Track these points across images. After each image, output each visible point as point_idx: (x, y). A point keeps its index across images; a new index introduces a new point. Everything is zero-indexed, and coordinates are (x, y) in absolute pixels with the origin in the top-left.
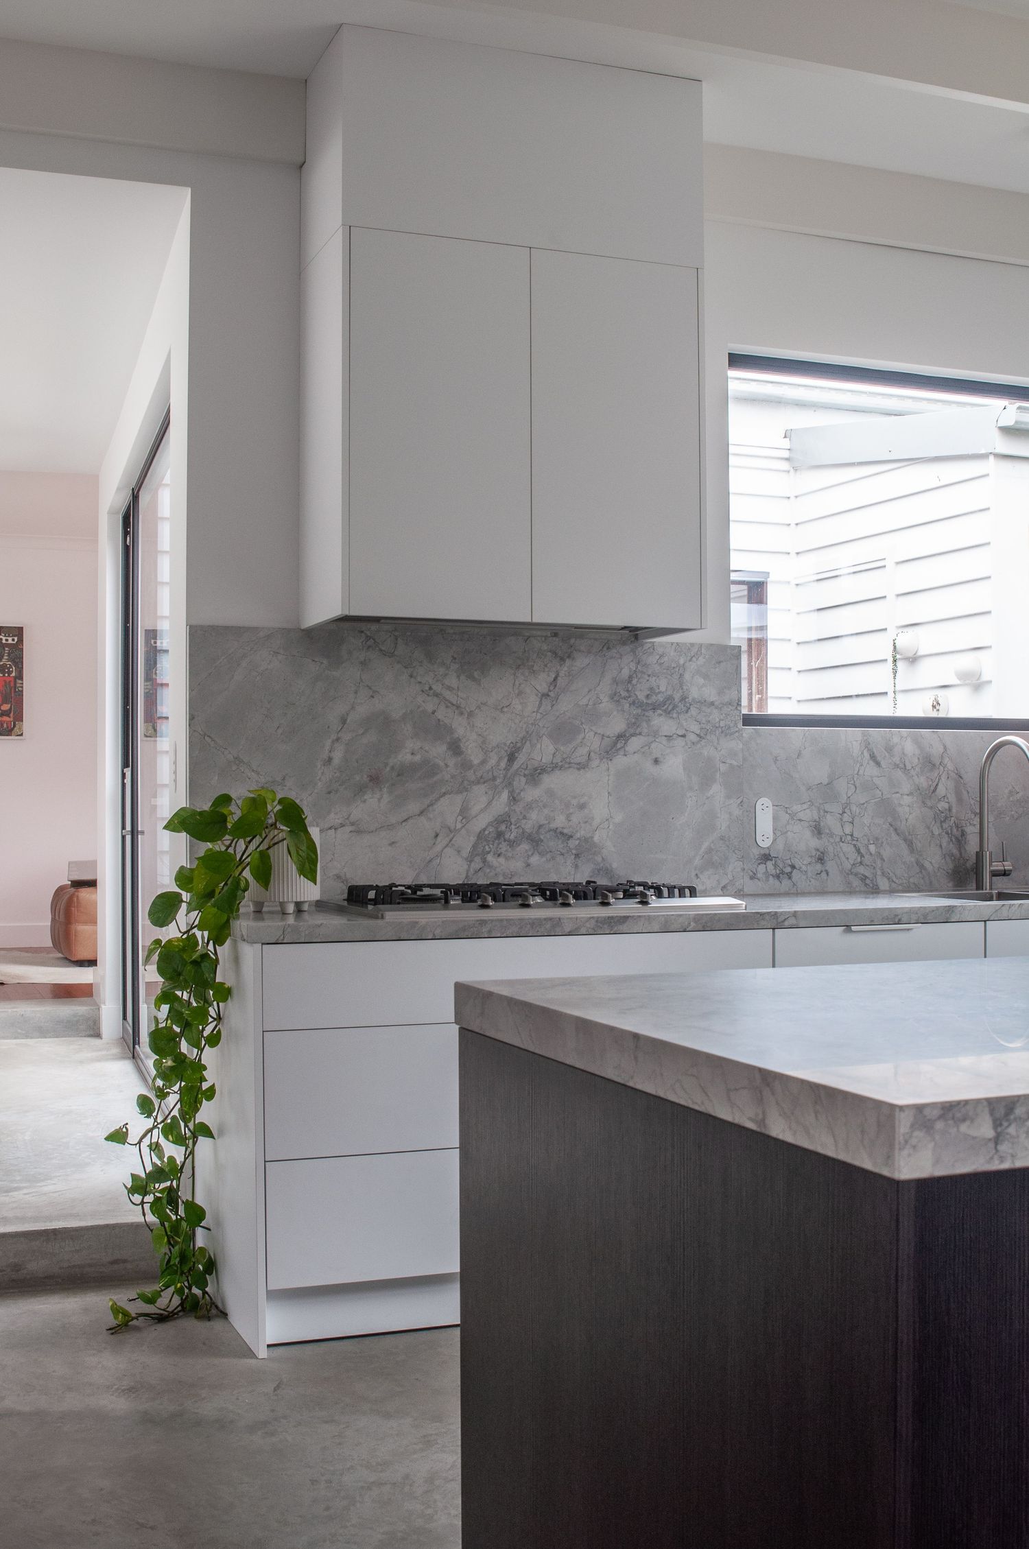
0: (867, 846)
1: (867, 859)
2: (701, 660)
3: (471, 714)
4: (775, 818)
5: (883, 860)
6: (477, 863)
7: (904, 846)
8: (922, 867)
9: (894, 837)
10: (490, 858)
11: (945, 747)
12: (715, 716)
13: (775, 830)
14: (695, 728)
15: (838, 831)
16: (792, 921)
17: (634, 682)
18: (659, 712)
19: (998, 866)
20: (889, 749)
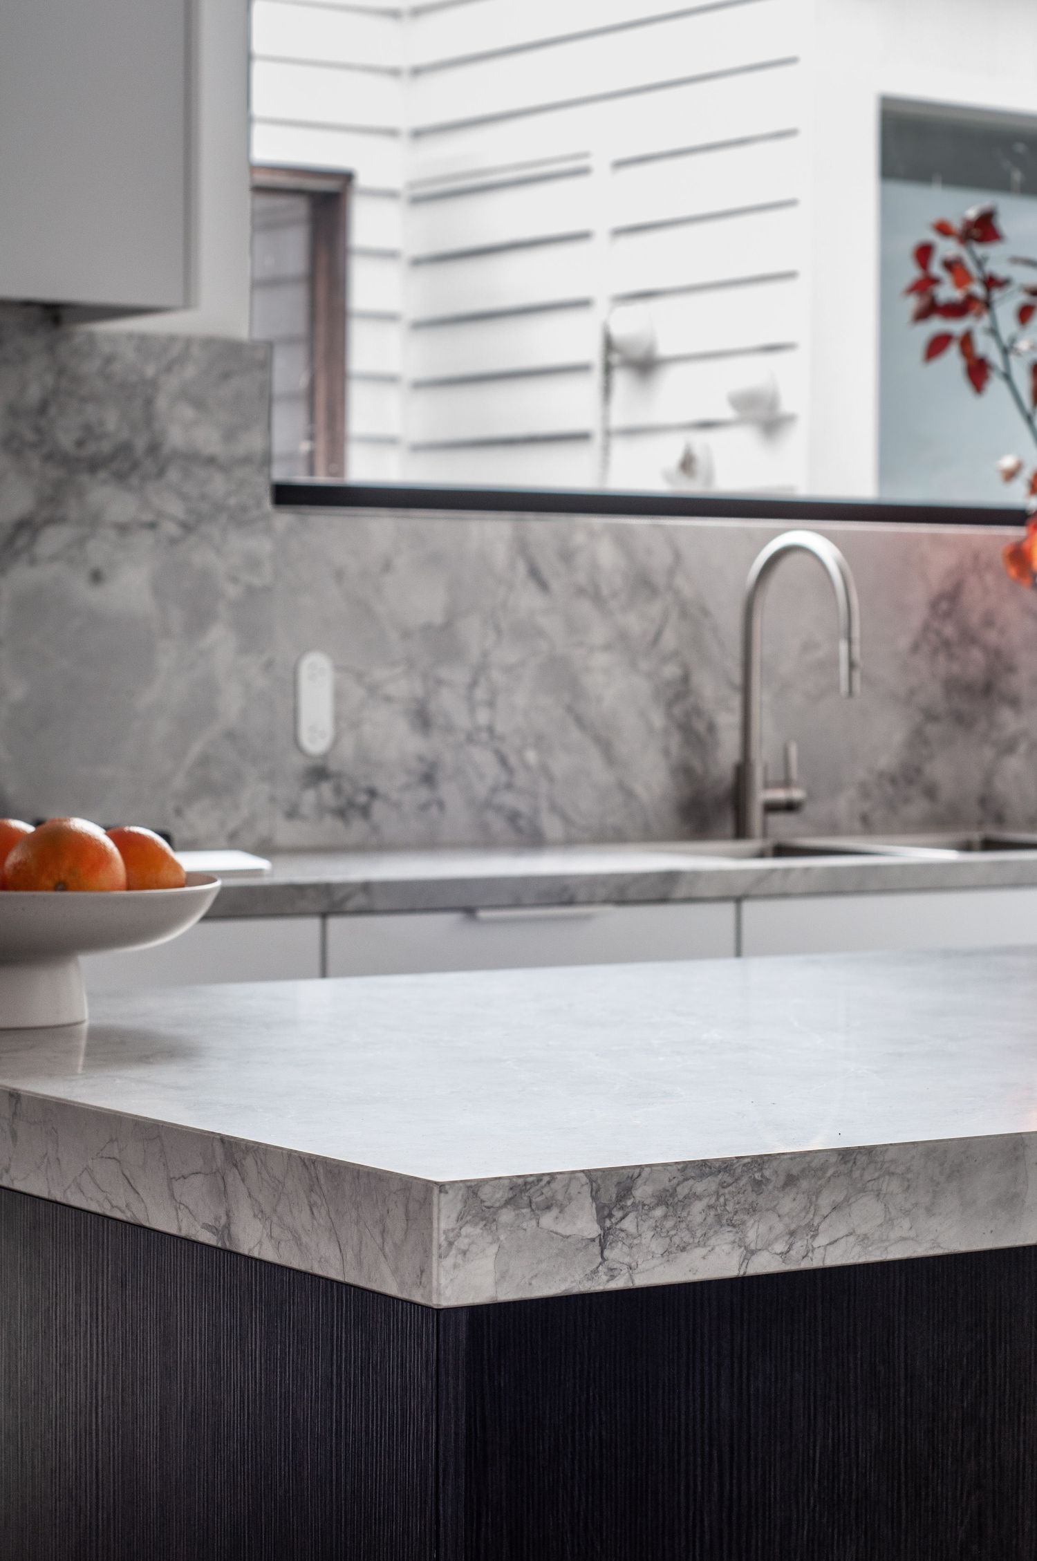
0: (520, 752)
1: (521, 779)
2: (190, 371)
4: (339, 696)
5: (551, 779)
7: (594, 751)
8: (629, 794)
9: (575, 734)
11: (678, 556)
12: (218, 484)
13: (338, 718)
14: (175, 508)
15: (462, 720)
16: (359, 900)
17: (53, 411)
18: (102, 475)
19: (780, 795)
20: (567, 556)
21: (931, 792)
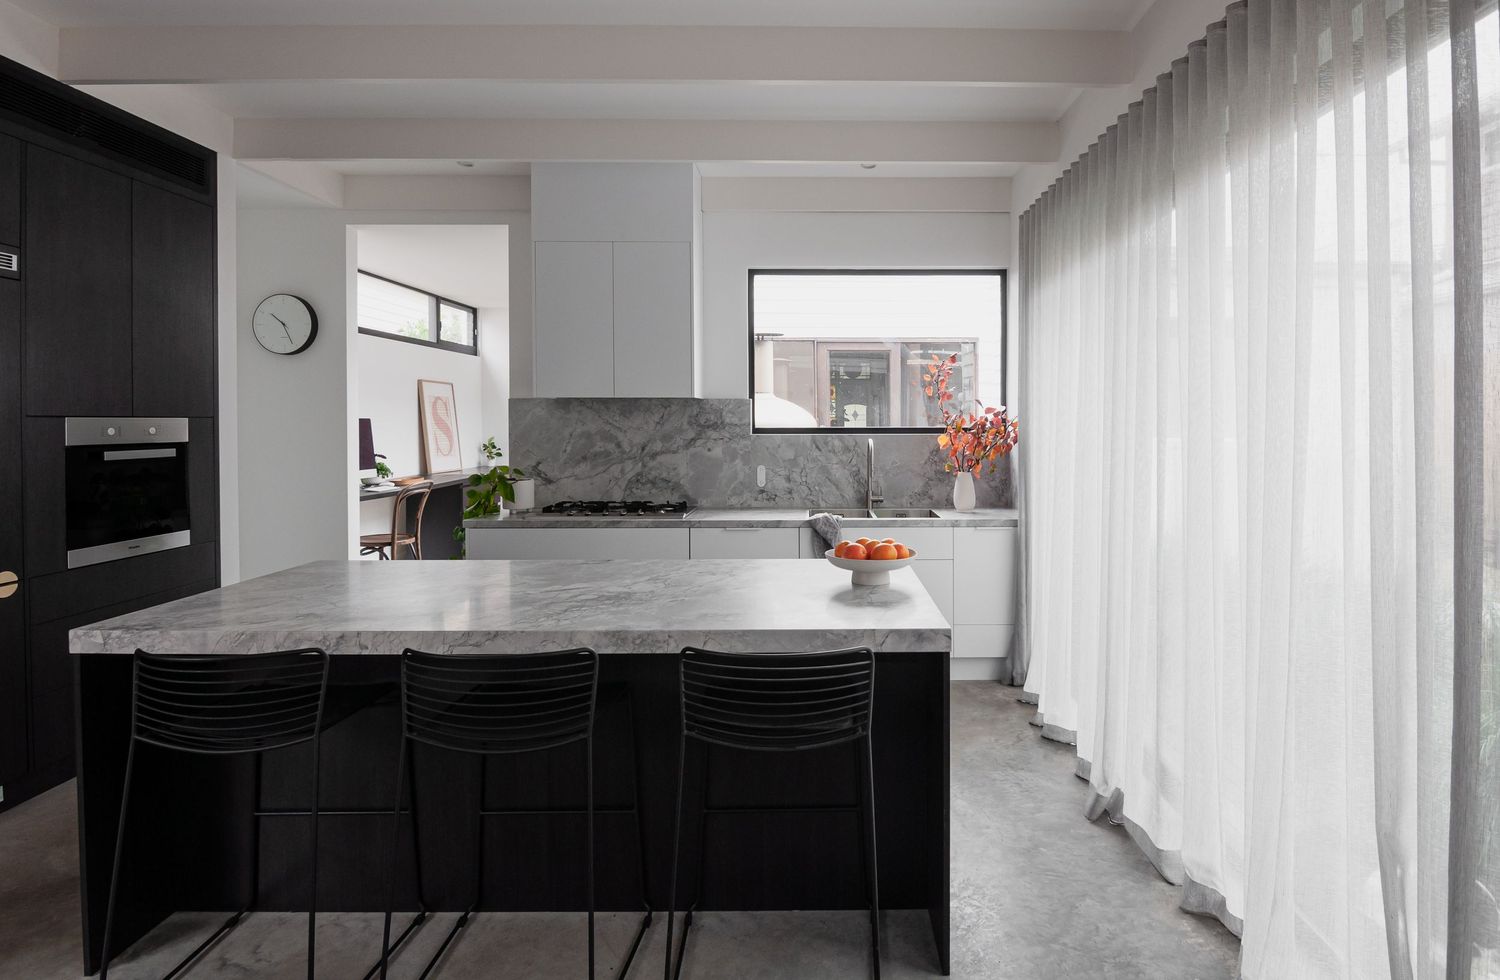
0: (814, 487)
1: (814, 493)
2: (731, 407)
3: (625, 431)
4: (767, 474)
6: (628, 492)
7: (834, 487)
8: (843, 497)
9: (829, 483)
10: (634, 490)
11: (856, 443)
12: (738, 430)
13: (767, 479)
14: (728, 435)
15: (799, 480)
17: (699, 416)
18: (711, 429)
19: (876, 498)
20: (826, 443)
21: (931, 498)
